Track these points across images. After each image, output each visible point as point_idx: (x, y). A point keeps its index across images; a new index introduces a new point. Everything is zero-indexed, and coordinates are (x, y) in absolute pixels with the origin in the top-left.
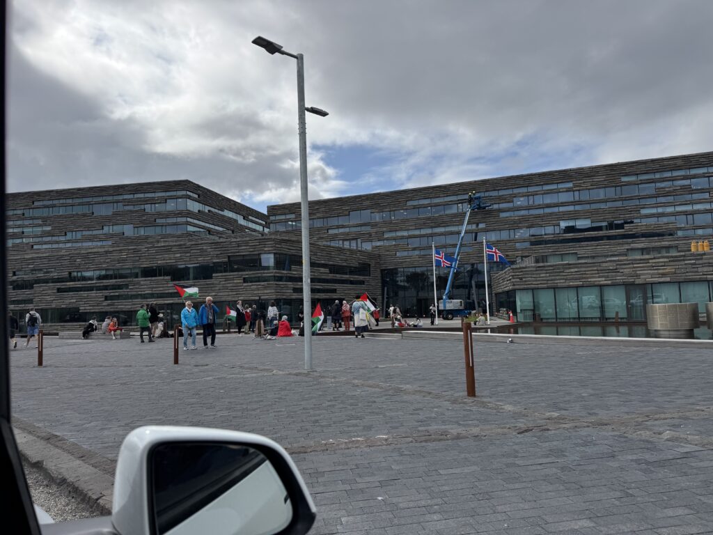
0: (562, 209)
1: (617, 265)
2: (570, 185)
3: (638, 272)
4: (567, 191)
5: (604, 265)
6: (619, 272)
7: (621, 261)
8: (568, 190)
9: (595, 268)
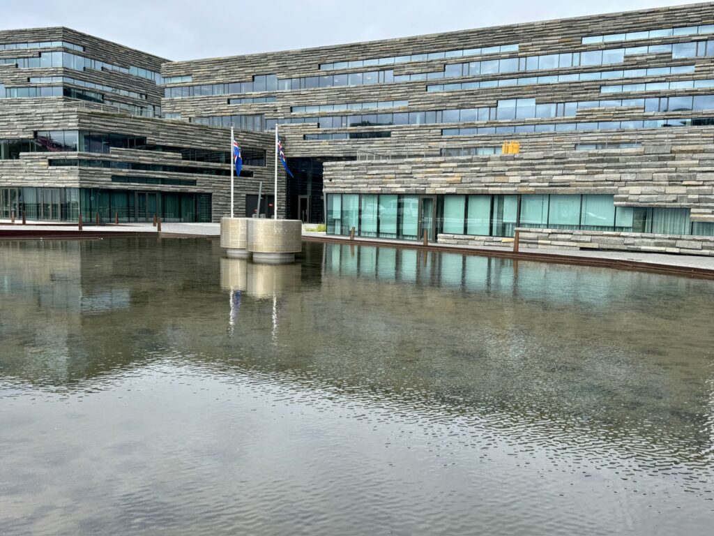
0: (502, 83)
1: (413, 168)
2: (515, 48)
3: (429, 179)
4: (510, 58)
5: (402, 167)
6: (412, 177)
7: (416, 163)
8: (512, 56)
9: (393, 171)
